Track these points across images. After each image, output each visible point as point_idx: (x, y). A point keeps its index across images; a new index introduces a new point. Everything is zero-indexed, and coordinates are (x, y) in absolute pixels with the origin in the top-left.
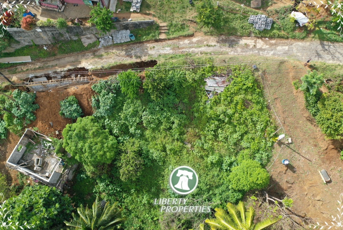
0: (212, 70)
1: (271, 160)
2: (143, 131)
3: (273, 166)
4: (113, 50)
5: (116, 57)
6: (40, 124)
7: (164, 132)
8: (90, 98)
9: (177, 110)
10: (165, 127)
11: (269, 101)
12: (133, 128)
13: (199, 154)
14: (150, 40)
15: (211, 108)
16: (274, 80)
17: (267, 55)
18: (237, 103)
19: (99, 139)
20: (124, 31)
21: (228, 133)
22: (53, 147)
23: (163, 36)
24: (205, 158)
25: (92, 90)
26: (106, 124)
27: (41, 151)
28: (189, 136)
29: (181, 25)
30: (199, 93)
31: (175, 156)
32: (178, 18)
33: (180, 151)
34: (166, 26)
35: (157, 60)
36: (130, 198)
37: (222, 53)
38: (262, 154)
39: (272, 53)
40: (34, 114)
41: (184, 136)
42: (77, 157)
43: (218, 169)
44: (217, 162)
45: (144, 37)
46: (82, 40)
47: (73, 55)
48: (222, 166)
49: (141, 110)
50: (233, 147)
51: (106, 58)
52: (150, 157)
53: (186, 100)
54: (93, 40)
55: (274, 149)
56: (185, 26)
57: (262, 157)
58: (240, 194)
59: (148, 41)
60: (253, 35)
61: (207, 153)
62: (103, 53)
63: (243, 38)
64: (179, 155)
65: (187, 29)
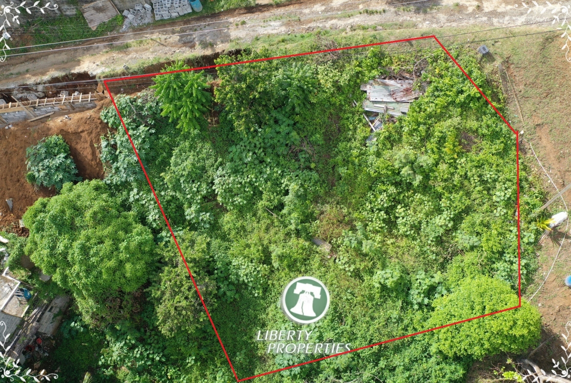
0: (380, 63)
1: (536, 278)
2: (216, 216)
4: (152, 33)
5: (158, 48)
7: (266, 214)
8: (98, 141)
9: (296, 160)
10: (267, 203)
11: (522, 132)
12: (193, 208)
13: (349, 266)
14: (235, 10)
15: (379, 154)
16: (531, 80)
17: (512, 25)
18: (442, 140)
19: (109, 230)
24: (366, 277)
25: (101, 122)
28: (324, 223)
30: (347, 119)
33: (305, 261)
35: (251, 48)
36: (183, 379)
37: (401, 26)
38: (512, 263)
39: (522, 19)
41: (314, 224)
43: (399, 303)
44: (398, 284)
45: (223, 3)
46: (85, 15)
48: (408, 294)
49: (213, 165)
50: (434, 248)
51: (137, 52)
52: (233, 277)
53: (318, 137)
54: (109, 14)
55: (540, 249)
57: (511, 270)
58: (458, 367)
59: (230, 12)
61: (370, 264)
62: (130, 42)
64: (303, 269)
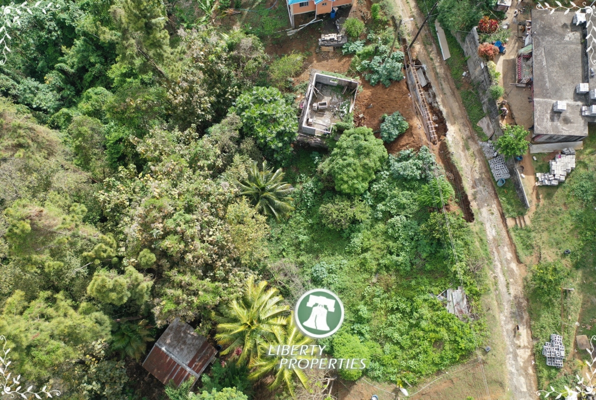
0: (474, 295)
1: (374, 382)
2: (381, 220)
3: (368, 385)
4: (479, 161)
5: (469, 167)
6: (368, 93)
7: (386, 246)
8: (411, 147)
9: (415, 258)
10: (391, 246)
11: (447, 373)
12: (383, 208)
13: (367, 293)
14: (501, 207)
15: (425, 300)
16: (476, 376)
17: (508, 365)
18: (436, 332)
19: (361, 173)
20: (506, 171)
21: (398, 326)
22: (343, 116)
23: (510, 222)
24: (363, 302)
25: (420, 147)
26: (382, 173)
27: (335, 103)
28: (386, 278)
29: (531, 245)
30: (442, 282)
31: (358, 265)
32: (541, 238)
33: (366, 270)
34: (525, 225)
35: (475, 221)
36: (302, 219)
37: (500, 305)
38: (379, 370)
39: (514, 370)
40: (379, 82)
41: (385, 272)
42: (336, 150)
43: (353, 319)
44: (361, 317)
45: (504, 199)
46: (484, 118)
47: (463, 112)
48: (357, 323)
49: (407, 213)
50: (382, 334)
51: (465, 155)
52: (352, 235)
53: (428, 267)
54: (487, 132)
55: (388, 384)
56: (531, 250)
57: (376, 370)
59: (499, 204)
60: (535, 343)
61: (369, 303)
62: (472, 150)
63: (529, 330)
64: (361, 270)
65: (527, 253)
